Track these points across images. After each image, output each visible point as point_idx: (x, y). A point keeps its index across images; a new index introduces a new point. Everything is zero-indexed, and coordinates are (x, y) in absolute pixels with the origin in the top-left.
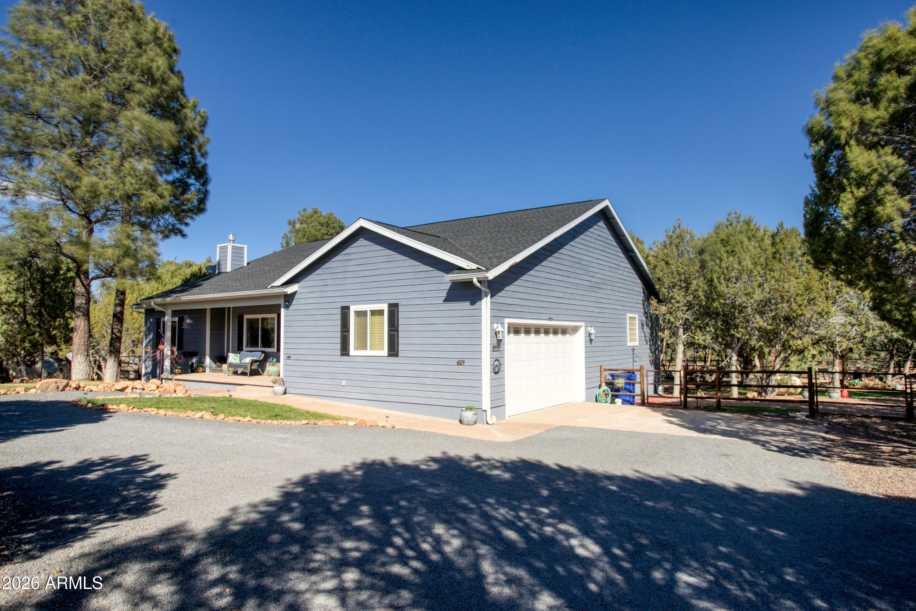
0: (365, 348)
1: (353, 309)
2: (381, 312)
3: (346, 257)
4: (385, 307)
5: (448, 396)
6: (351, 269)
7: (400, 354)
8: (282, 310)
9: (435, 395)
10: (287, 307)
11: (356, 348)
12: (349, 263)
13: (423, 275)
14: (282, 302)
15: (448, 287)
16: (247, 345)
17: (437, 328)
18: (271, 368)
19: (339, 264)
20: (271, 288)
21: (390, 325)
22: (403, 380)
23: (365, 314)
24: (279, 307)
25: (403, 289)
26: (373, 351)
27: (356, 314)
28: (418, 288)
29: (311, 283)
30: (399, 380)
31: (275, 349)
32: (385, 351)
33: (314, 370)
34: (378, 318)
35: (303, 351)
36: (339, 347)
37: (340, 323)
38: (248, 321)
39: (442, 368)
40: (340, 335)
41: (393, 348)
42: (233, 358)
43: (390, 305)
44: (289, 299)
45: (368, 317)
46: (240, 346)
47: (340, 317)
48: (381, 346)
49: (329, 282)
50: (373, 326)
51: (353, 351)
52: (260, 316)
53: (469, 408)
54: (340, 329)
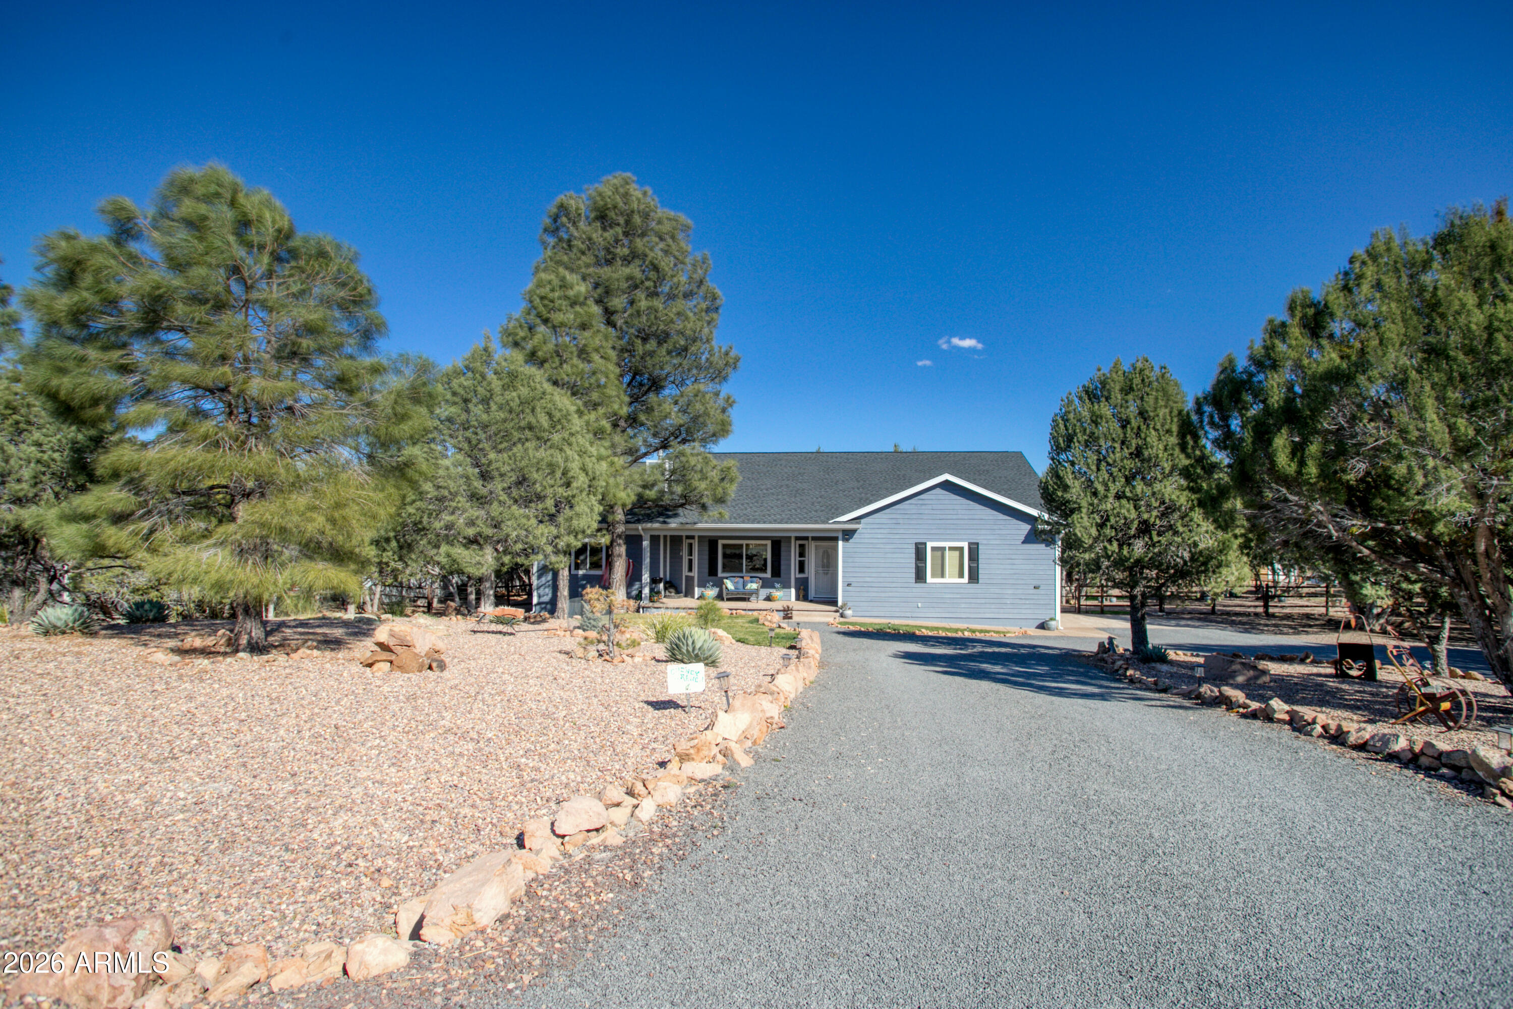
0: (943, 576)
1: (929, 545)
2: (961, 549)
4: (965, 545)
5: (1024, 611)
6: (927, 512)
7: (981, 581)
8: (840, 543)
9: (1014, 611)
10: (846, 540)
11: (933, 576)
12: (924, 507)
13: (1002, 522)
14: (840, 535)
15: (1026, 532)
16: (724, 571)
17: (1016, 562)
18: (777, 593)
19: (912, 507)
20: (835, 523)
21: (970, 559)
22: (983, 601)
23: (942, 549)
24: (836, 539)
25: (983, 532)
26: (951, 579)
27: (934, 549)
28: (998, 532)
29: (877, 521)
30: (978, 601)
31: (768, 575)
32: (966, 579)
33: (883, 595)
34: (957, 553)
35: (868, 579)
36: (914, 575)
37: (914, 556)
38: (724, 546)
39: (1020, 592)
40: (914, 566)
41: (974, 577)
42: (729, 585)
43: (970, 544)
44: (848, 534)
45: (947, 552)
46: (713, 571)
47: (914, 551)
48: (961, 575)
49: (901, 521)
50: (951, 559)
51: (929, 579)
52: (744, 542)
53: (1052, 619)
54: (914, 561)
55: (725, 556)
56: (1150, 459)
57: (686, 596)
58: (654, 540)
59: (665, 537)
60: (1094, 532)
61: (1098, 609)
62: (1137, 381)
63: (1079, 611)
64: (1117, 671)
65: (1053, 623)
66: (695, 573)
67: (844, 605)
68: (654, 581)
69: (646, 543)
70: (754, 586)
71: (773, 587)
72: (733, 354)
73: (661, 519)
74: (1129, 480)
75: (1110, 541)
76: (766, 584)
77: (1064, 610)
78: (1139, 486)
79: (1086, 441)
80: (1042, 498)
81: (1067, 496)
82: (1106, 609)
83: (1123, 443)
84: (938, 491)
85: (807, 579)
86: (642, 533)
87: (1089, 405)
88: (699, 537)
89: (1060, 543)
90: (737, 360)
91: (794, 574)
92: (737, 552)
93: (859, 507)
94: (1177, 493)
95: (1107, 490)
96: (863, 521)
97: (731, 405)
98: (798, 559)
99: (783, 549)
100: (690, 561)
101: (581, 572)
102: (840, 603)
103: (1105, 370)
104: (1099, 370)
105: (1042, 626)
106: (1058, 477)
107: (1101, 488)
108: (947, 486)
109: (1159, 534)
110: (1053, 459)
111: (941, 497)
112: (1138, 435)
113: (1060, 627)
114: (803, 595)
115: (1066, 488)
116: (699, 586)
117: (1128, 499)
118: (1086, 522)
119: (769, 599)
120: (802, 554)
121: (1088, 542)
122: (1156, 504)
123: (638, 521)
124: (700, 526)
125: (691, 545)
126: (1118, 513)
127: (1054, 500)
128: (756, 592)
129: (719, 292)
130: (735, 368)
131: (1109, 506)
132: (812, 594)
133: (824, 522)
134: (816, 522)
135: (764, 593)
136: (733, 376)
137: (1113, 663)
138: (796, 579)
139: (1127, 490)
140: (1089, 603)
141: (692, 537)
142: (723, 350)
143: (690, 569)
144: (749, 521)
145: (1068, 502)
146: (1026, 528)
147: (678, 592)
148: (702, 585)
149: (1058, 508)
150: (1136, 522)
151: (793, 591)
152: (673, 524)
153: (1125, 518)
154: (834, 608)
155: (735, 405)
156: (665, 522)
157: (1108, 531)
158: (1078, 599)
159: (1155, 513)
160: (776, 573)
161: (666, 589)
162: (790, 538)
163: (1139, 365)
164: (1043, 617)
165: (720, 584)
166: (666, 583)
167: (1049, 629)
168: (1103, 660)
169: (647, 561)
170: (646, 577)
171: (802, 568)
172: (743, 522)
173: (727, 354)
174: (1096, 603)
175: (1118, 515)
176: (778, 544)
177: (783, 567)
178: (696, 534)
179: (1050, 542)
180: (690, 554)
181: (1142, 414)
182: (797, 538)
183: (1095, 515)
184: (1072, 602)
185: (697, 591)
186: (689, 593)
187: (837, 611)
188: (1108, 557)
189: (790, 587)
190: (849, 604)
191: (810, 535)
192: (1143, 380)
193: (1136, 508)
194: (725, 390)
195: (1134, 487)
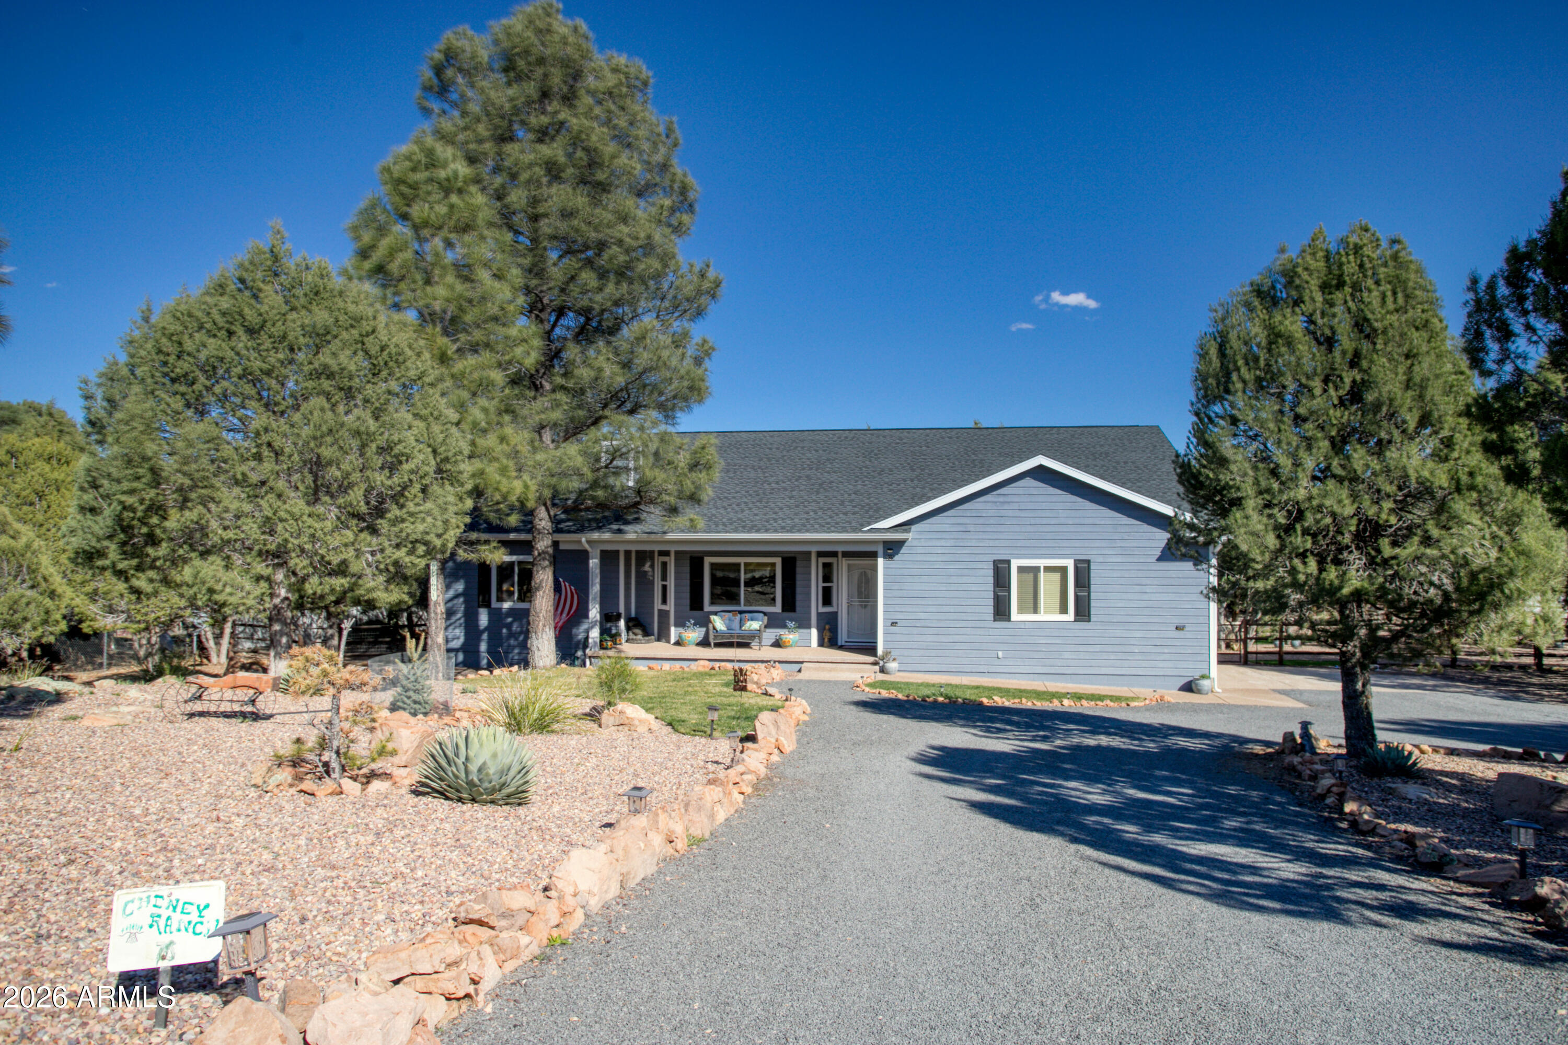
0: (1035, 610)
1: (1015, 564)
2: (1063, 570)
3: (1001, 499)
4: (1070, 564)
5: (1161, 664)
6: (1010, 513)
7: (1093, 618)
8: (881, 561)
9: (1145, 664)
10: (889, 556)
11: (1021, 610)
12: (1006, 507)
13: (1127, 529)
14: (880, 549)
15: (1163, 544)
16: (712, 603)
17: (1148, 589)
18: (790, 636)
19: (989, 506)
20: (871, 531)
21: (1077, 584)
22: (1098, 648)
23: (1037, 569)
24: (873, 555)
25: (1097, 544)
26: (1048, 614)
27: (1021, 569)
28: (1119, 544)
29: (935, 528)
30: (1090, 648)
31: (778, 608)
32: (1070, 616)
33: (943, 638)
34: (1057, 576)
35: (922, 616)
36: (991, 610)
37: (991, 580)
38: (713, 566)
39: (1154, 634)
40: (991, 595)
41: (1083, 612)
42: (719, 623)
43: (1077, 562)
44: (892, 548)
45: (1042, 574)
46: (696, 603)
47: (991, 573)
48: (1064, 610)
49: (971, 528)
50: (1048, 586)
51: (1015, 616)
52: (742, 560)
53: (1204, 677)
54: (991, 587)
55: (715, 581)
56: (1377, 406)
57: (659, 640)
58: (609, 558)
59: (628, 553)
60: (1271, 541)
61: (1276, 657)
62: (1351, 268)
63: (1245, 660)
64: (1323, 797)
65: (1205, 683)
66: (671, 607)
67: (887, 654)
68: (609, 617)
69: (594, 563)
70: (755, 625)
71: (784, 626)
72: (711, 274)
73: (615, 527)
74: (1338, 445)
75: (1303, 556)
76: (773, 622)
77: (1223, 660)
78: (1359, 457)
79: (1259, 380)
80: (1180, 482)
81: (1225, 477)
82: (1286, 657)
83: (1326, 381)
84: (1028, 482)
85: (835, 614)
86: (587, 547)
87: (1263, 315)
88: (677, 553)
89: (1214, 562)
90: (718, 284)
91: (815, 606)
92: (732, 575)
93: (911, 506)
94: (1430, 464)
95: (1297, 464)
96: (914, 528)
97: (708, 354)
98: (821, 584)
99: (799, 570)
100: (664, 588)
101: (506, 605)
102: (880, 651)
103: (1292, 254)
104: (1282, 251)
105: (1189, 687)
106: (1207, 444)
107: (1285, 462)
108: (1041, 474)
109: (1395, 544)
110: (1197, 414)
111: (1034, 491)
112: (1354, 362)
113: (1217, 689)
114: (830, 639)
115: (1223, 462)
116: (676, 625)
117: (1340, 480)
118: (1258, 522)
119: (777, 644)
120: (827, 578)
121: (1260, 559)
122: (1390, 489)
123: (581, 530)
124: (671, 536)
125: (664, 565)
126: (1320, 506)
127: (1201, 485)
128: (756, 635)
129: (691, 180)
130: (714, 297)
131: (1301, 494)
132: (843, 637)
133: (855, 530)
134: (844, 530)
135: (770, 635)
136: (713, 309)
137: (1314, 777)
138: (819, 615)
139: (1335, 463)
140: (1262, 647)
141: (666, 553)
142: (697, 269)
143: (664, 601)
144: (745, 529)
145: (1227, 487)
146: (1162, 537)
147: (647, 633)
148: (680, 624)
149: (1209, 499)
150: (1354, 521)
151: (814, 632)
152: (632, 533)
153: (1334, 515)
154: (871, 659)
155: (714, 354)
156: (620, 531)
157: (1299, 541)
158: (1245, 641)
159: (1387, 505)
160: (789, 604)
161: (628, 629)
162: (809, 553)
163: (1354, 239)
164: (1190, 672)
165: (704, 622)
166: (629, 620)
167: (1199, 692)
168: (1292, 769)
169: (595, 589)
170: (594, 613)
171: (827, 598)
172: (736, 531)
173: (703, 275)
174: (1270, 648)
175: (1319, 509)
176: (791, 563)
177: (799, 597)
178: (673, 549)
179: (1199, 558)
180: (664, 578)
181: (1362, 325)
182: (820, 554)
183: (1275, 511)
184: (1236, 646)
185: (674, 632)
186: (663, 635)
187: (875, 663)
188: (1297, 586)
189: (809, 627)
190: (894, 653)
191: (840, 549)
192: (1361, 266)
193: (1354, 497)
194: (698, 331)
195: (1348, 458)
